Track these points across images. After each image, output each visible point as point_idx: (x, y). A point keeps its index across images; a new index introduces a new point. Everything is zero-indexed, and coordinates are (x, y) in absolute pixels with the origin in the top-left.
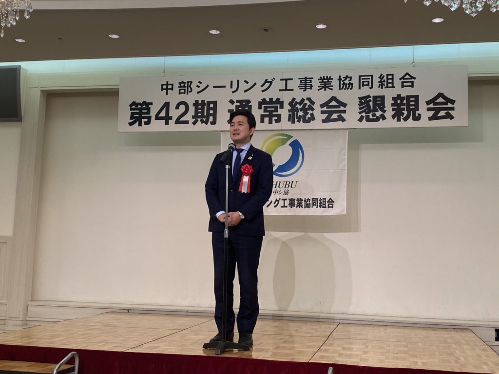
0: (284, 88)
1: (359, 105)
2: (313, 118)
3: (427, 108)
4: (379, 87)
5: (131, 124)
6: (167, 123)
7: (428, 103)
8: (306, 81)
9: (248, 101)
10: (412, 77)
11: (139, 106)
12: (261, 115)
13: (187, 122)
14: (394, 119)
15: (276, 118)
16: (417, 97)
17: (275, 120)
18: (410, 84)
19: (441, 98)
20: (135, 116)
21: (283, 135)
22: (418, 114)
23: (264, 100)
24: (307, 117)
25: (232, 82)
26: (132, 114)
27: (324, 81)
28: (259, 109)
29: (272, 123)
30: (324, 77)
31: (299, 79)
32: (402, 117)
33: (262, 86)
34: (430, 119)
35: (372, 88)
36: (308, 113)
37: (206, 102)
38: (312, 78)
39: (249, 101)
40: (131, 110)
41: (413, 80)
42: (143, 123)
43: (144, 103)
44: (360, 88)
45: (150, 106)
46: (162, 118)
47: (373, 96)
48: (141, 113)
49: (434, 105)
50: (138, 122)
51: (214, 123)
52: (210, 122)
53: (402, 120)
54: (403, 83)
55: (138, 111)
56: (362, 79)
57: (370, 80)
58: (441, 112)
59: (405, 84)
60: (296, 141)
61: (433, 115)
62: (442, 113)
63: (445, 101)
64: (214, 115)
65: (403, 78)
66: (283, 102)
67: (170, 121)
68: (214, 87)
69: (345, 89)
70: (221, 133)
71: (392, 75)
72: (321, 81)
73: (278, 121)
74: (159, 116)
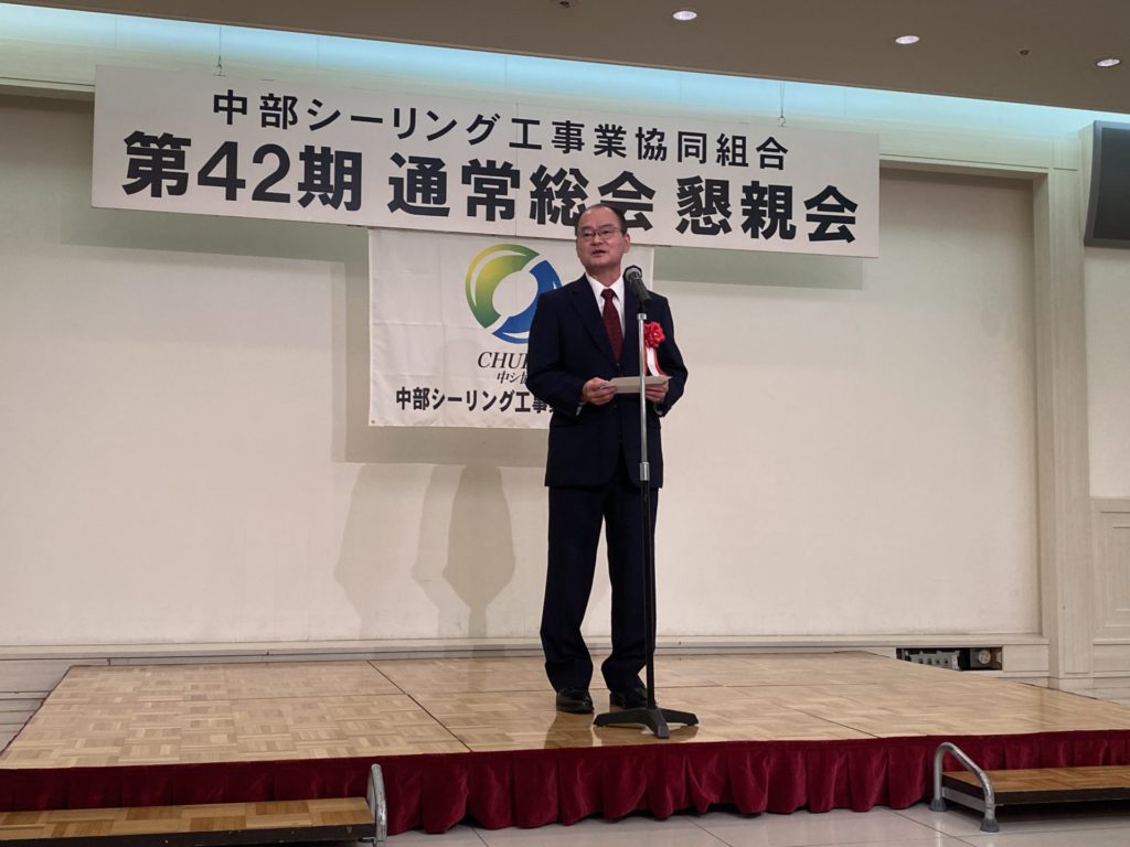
0: (521, 142)
1: (680, 196)
3: (808, 215)
4: (718, 161)
5: (130, 189)
6: (231, 196)
7: (809, 204)
8: (568, 129)
9: (440, 163)
10: (780, 148)
11: (154, 146)
12: (469, 198)
13: (285, 198)
14: (745, 231)
15: (503, 209)
16: (788, 190)
17: (501, 212)
18: (776, 162)
19: (831, 197)
20: (141, 168)
21: (517, 248)
22: (791, 225)
23: (475, 163)
24: (572, 211)
25: (397, 112)
27: (608, 135)
28: (464, 182)
29: (494, 220)
30: (607, 126)
31: (554, 123)
32: (760, 230)
33: (470, 130)
34: (812, 237)
35: (703, 161)
36: (574, 203)
37: (333, 153)
38: (582, 126)
39: (438, 163)
40: (128, 153)
41: (781, 154)
42: (164, 191)
43: (167, 138)
44: (680, 160)
45: (183, 148)
46: (217, 182)
47: (707, 181)
48: (157, 163)
49: (819, 210)
50: (150, 186)
51: (354, 205)
52: (346, 203)
53: (760, 235)
54: (763, 157)
55: (150, 158)
56: (686, 140)
57: (701, 145)
58: (832, 224)
59: (767, 161)
60: (546, 264)
61: (817, 231)
62: (833, 228)
63: (838, 204)
64: (356, 187)
65: (763, 147)
66: (517, 172)
67: (238, 190)
68: (354, 118)
69: (651, 158)
70: (370, 232)
71: (744, 139)
72: (601, 134)
73: (509, 214)
74: (211, 175)
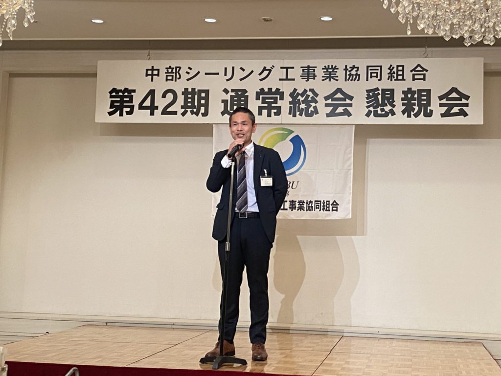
0: (285, 78)
1: (367, 98)
2: (316, 111)
3: (440, 104)
4: (388, 79)
5: (110, 114)
6: (152, 114)
7: (441, 98)
8: (308, 70)
9: (245, 91)
10: (424, 69)
11: (121, 94)
12: (259, 107)
13: (175, 113)
14: (404, 114)
15: (275, 111)
16: (429, 91)
17: (274, 113)
18: (422, 77)
19: (454, 93)
20: (115, 104)
21: (283, 129)
22: (430, 110)
23: (262, 90)
24: (310, 110)
25: (226, 69)
26: (112, 102)
27: (329, 70)
28: (256, 99)
29: (271, 116)
30: (329, 66)
31: (301, 67)
32: (412, 113)
33: (260, 74)
34: (443, 115)
35: (380, 80)
36: (311, 106)
37: (196, 90)
38: (316, 67)
40: (110, 98)
41: (424, 72)
42: (124, 113)
43: (126, 90)
44: (367, 80)
45: (132, 94)
46: (146, 108)
47: (382, 89)
48: (122, 102)
49: (446, 100)
50: (118, 112)
51: (205, 114)
52: (202, 113)
53: (412, 116)
54: (414, 75)
56: (371, 70)
57: (379, 71)
58: (455, 108)
59: (416, 77)
60: (297, 136)
61: (446, 111)
62: (455, 110)
63: (458, 96)
64: (206, 106)
65: (414, 70)
66: (283, 92)
67: (155, 111)
68: (206, 74)
69: (351, 80)
70: (214, 126)
71: (403, 66)
72: (325, 70)
73: (278, 113)
74: (144, 105)
